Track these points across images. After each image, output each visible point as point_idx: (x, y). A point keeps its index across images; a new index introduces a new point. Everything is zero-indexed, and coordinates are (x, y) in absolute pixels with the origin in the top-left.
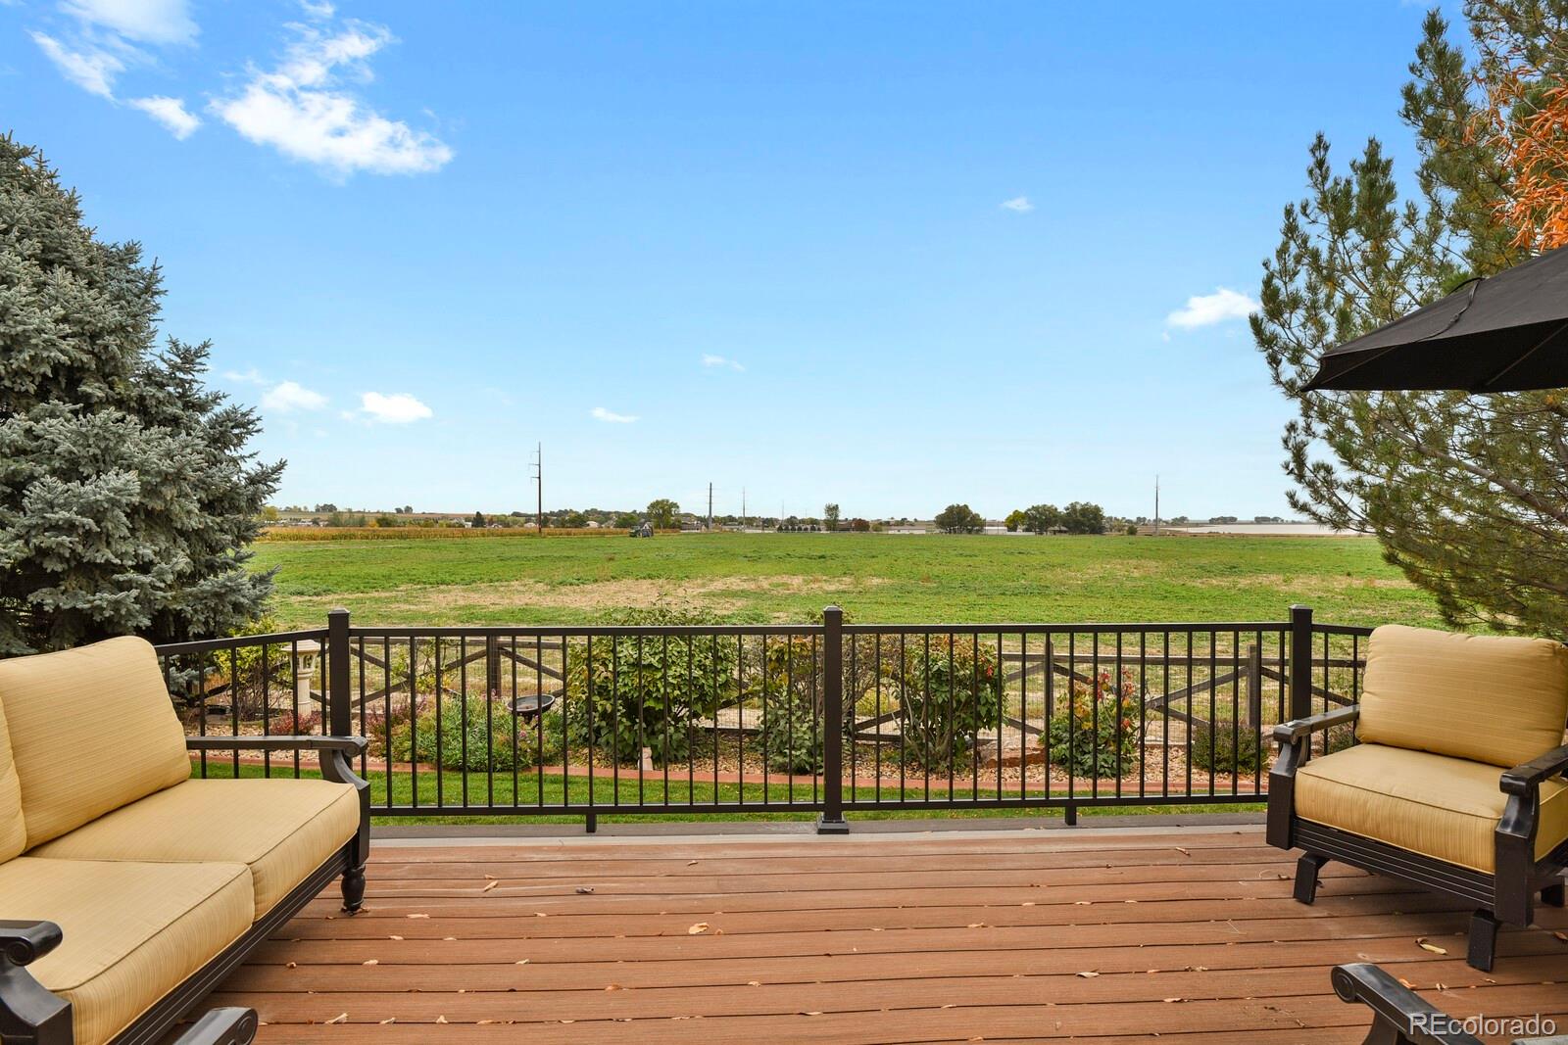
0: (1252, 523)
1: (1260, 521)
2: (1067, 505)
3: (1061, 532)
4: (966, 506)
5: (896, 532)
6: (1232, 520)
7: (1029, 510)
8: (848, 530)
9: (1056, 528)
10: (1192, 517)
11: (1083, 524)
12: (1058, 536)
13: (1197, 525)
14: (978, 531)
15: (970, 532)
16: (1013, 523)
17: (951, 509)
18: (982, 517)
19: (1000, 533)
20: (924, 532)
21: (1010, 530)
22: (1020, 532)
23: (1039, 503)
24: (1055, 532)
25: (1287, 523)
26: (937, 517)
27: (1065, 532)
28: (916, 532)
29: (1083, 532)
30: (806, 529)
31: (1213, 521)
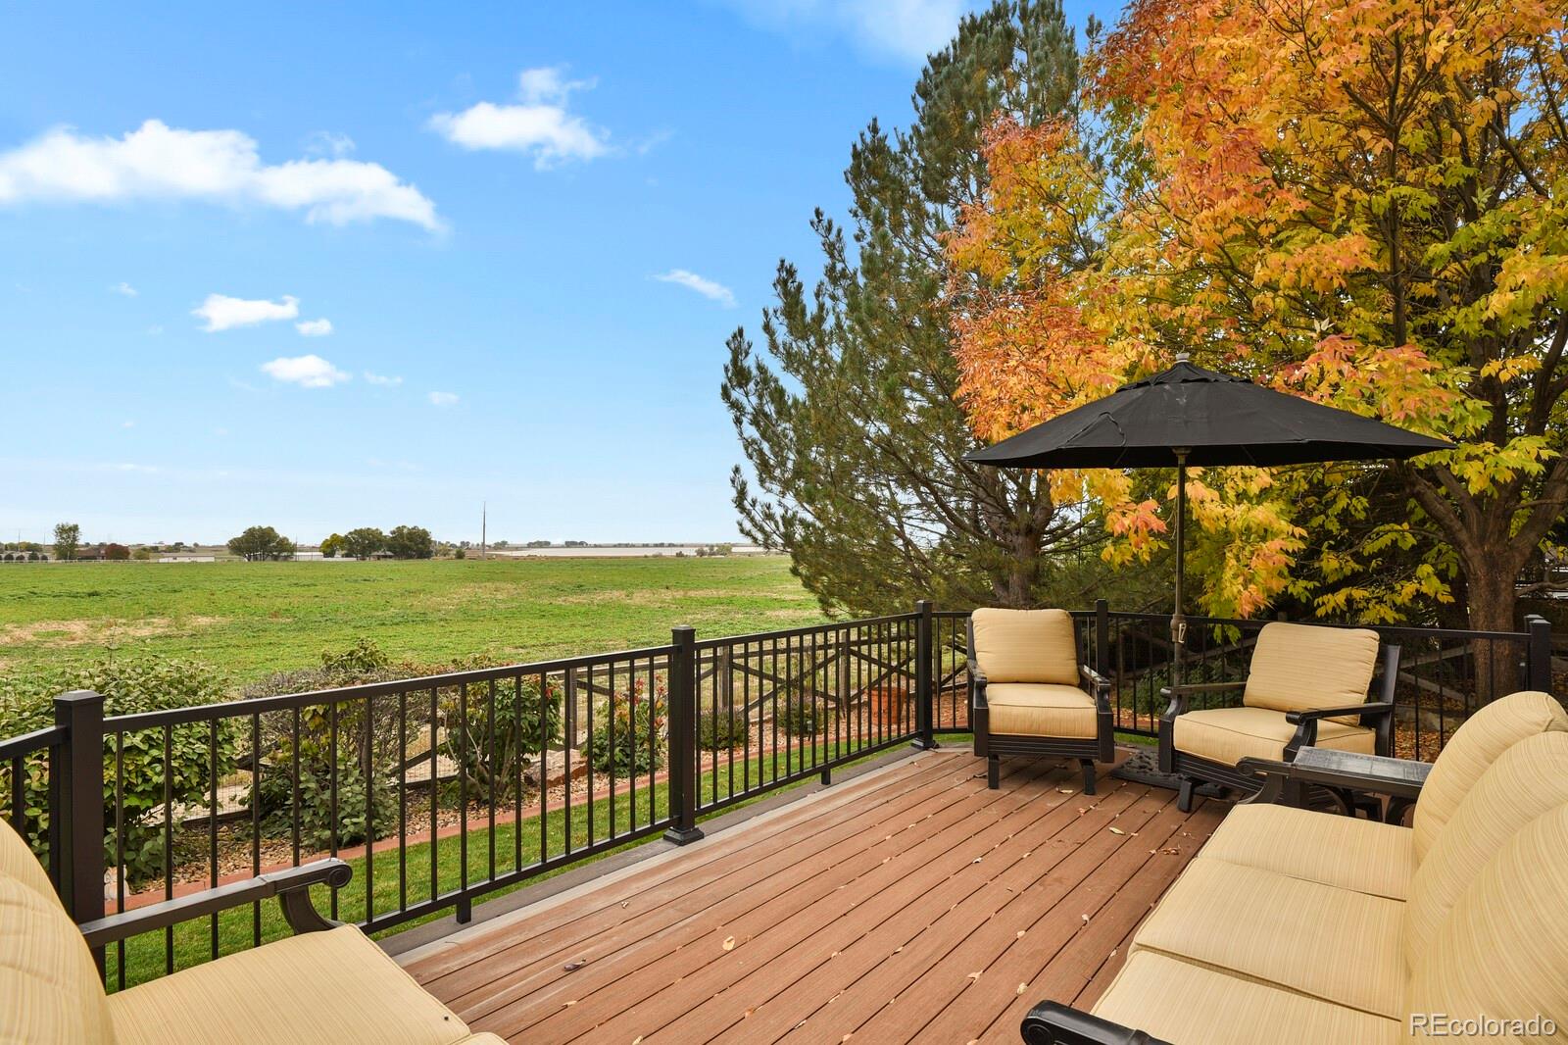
0: (562, 547)
1: (570, 544)
2: (393, 528)
3: (385, 557)
4: (272, 529)
5: (171, 560)
6: (546, 545)
7: (350, 533)
8: (94, 558)
9: (380, 553)
10: (512, 541)
11: (410, 548)
12: (383, 562)
13: (517, 549)
14: (286, 558)
15: (276, 558)
16: (330, 548)
17: (251, 533)
18: (292, 541)
19: (314, 559)
20: (212, 559)
21: (326, 555)
22: (338, 558)
23: (362, 526)
24: (379, 558)
25: (591, 546)
26: (231, 542)
27: (390, 557)
28: (199, 560)
29: (410, 557)
30: (21, 558)
31: (530, 546)
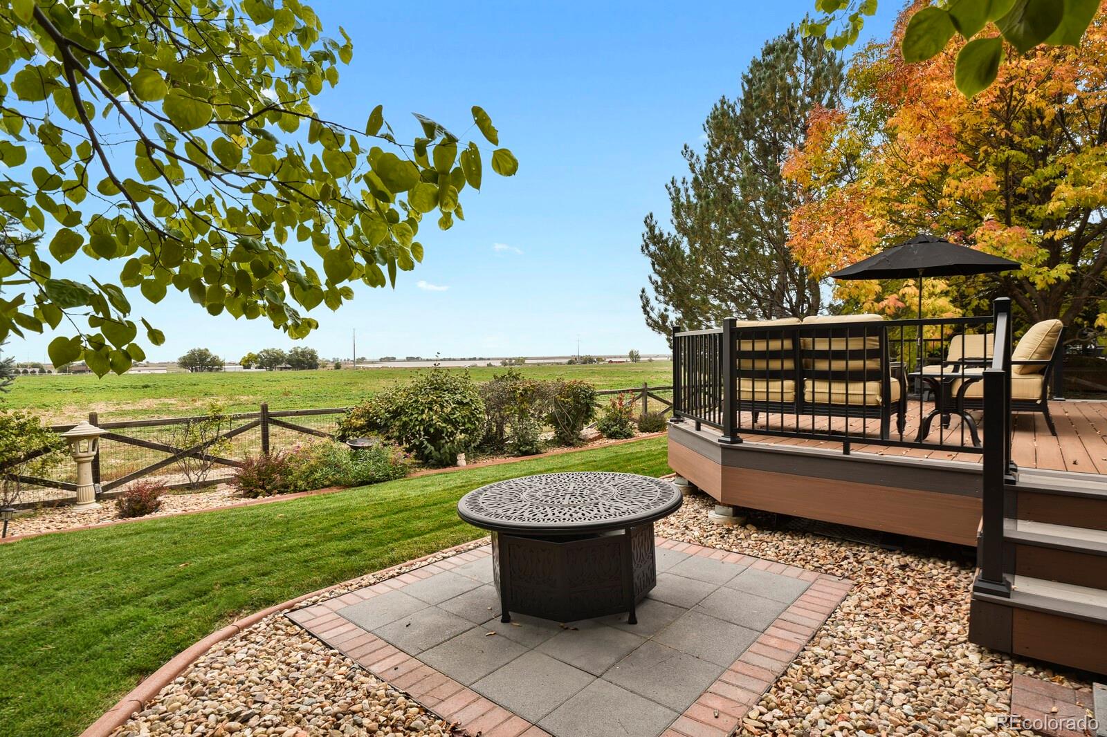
0: (404, 361)
1: (410, 359)
2: (291, 349)
3: (286, 368)
4: (207, 350)
5: (137, 372)
6: (393, 359)
7: (261, 352)
8: (84, 371)
9: (283, 366)
10: (368, 358)
11: (303, 362)
12: (284, 371)
13: (373, 362)
14: (217, 370)
15: (210, 370)
16: (247, 363)
17: (193, 353)
18: (221, 358)
19: (237, 370)
20: (165, 372)
21: (245, 367)
22: (253, 369)
23: (269, 347)
24: (281, 369)
25: (424, 360)
26: (180, 359)
27: (289, 368)
28: (156, 372)
29: (303, 368)
31: (382, 360)
